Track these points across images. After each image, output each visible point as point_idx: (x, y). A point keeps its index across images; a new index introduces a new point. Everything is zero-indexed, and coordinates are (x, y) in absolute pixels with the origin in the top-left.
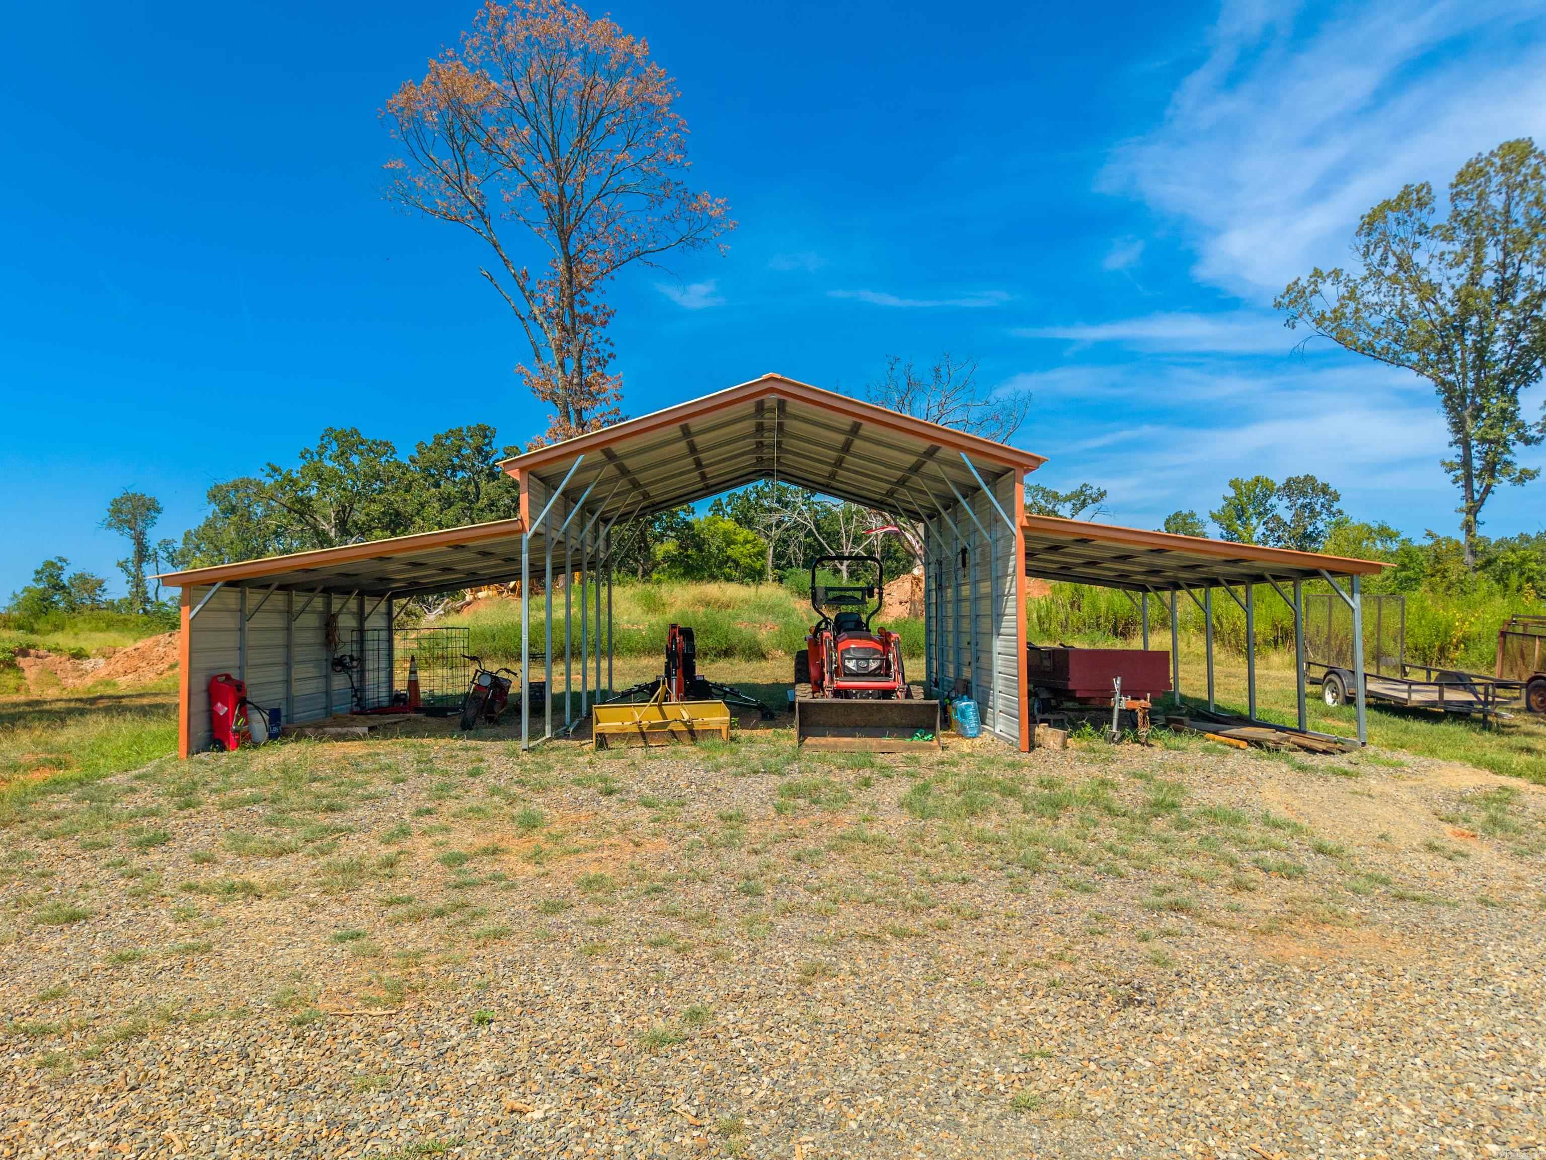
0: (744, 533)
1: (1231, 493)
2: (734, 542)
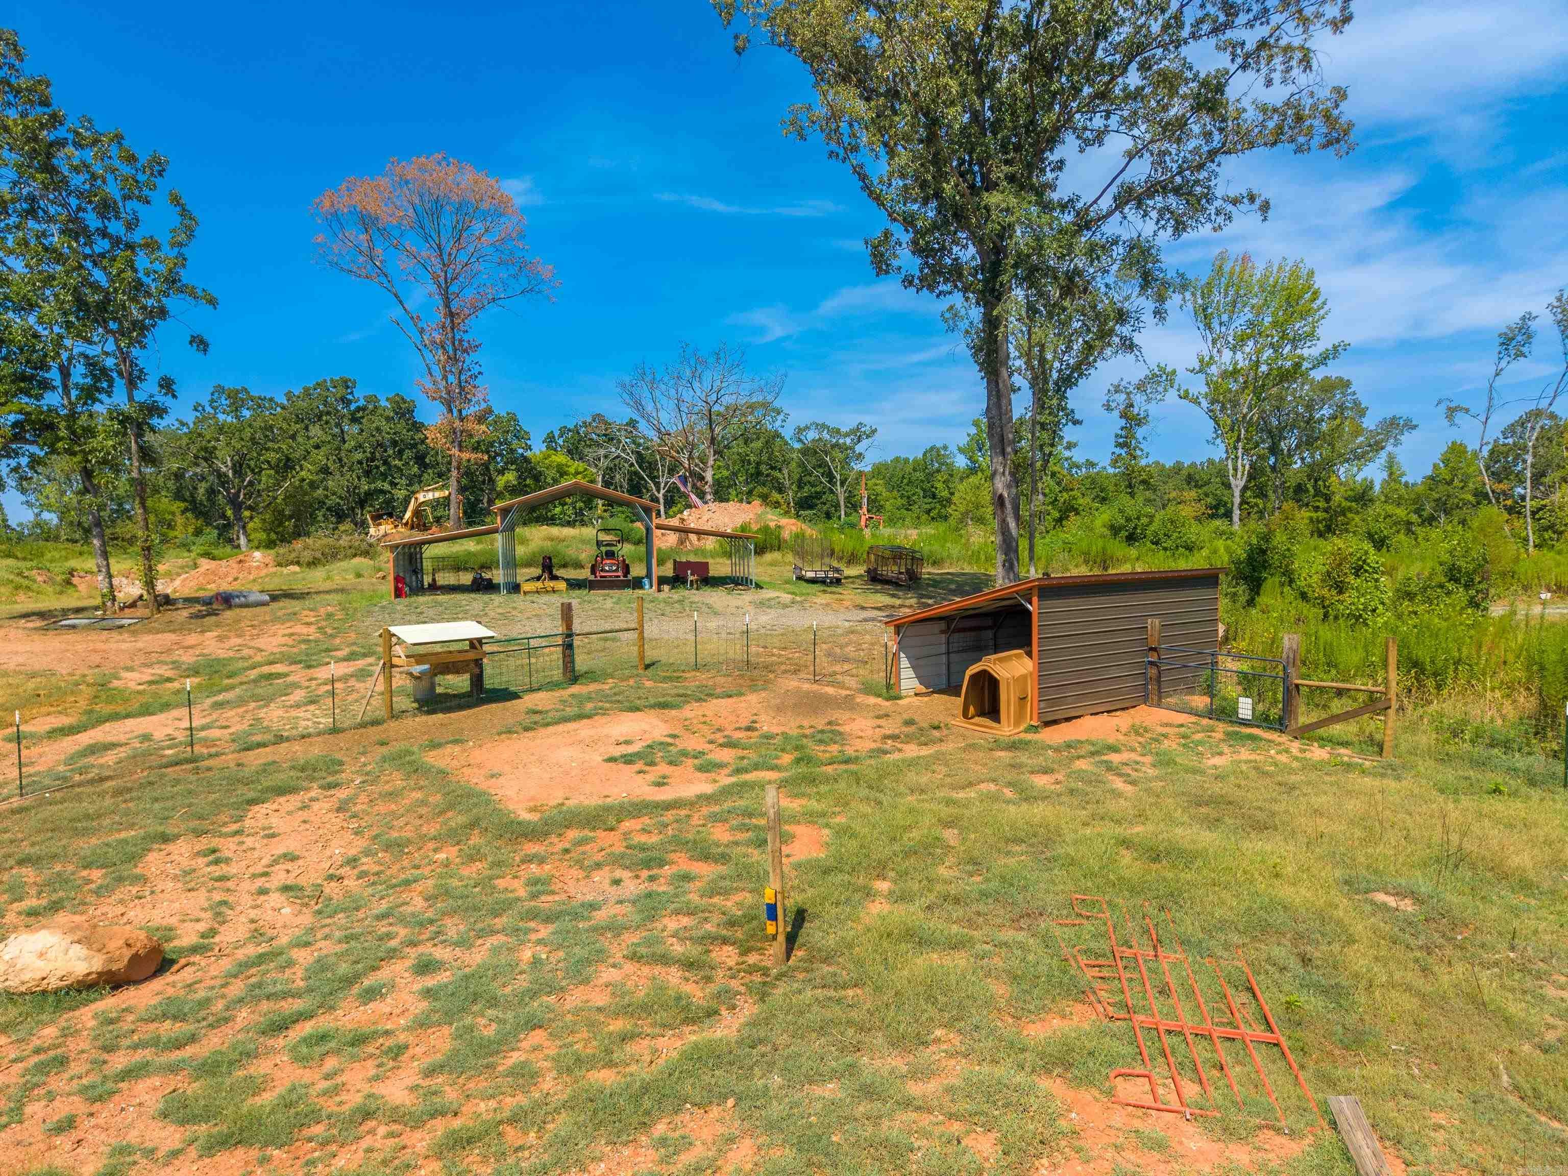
0: (575, 466)
2: (566, 473)
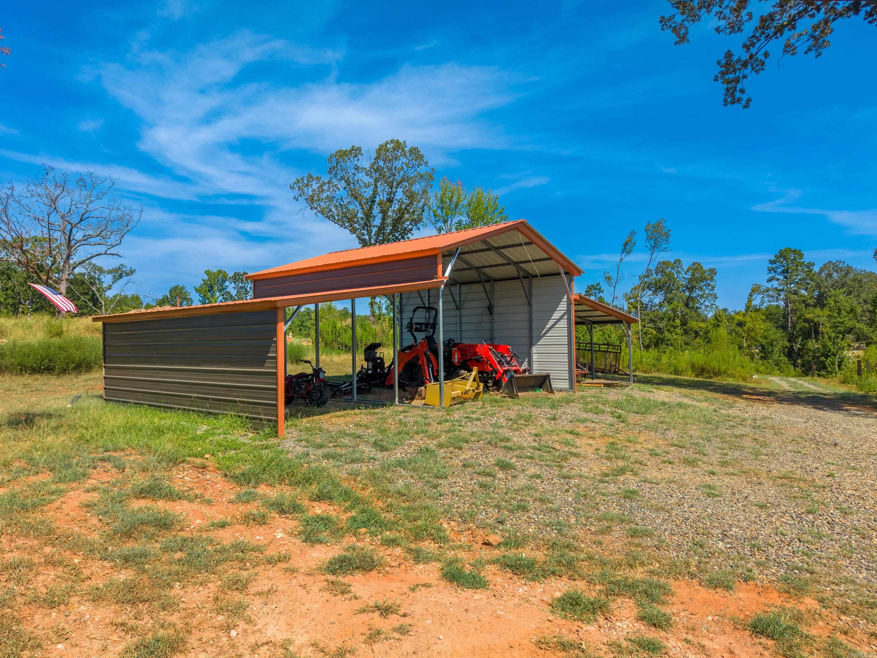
1: (206, 277)
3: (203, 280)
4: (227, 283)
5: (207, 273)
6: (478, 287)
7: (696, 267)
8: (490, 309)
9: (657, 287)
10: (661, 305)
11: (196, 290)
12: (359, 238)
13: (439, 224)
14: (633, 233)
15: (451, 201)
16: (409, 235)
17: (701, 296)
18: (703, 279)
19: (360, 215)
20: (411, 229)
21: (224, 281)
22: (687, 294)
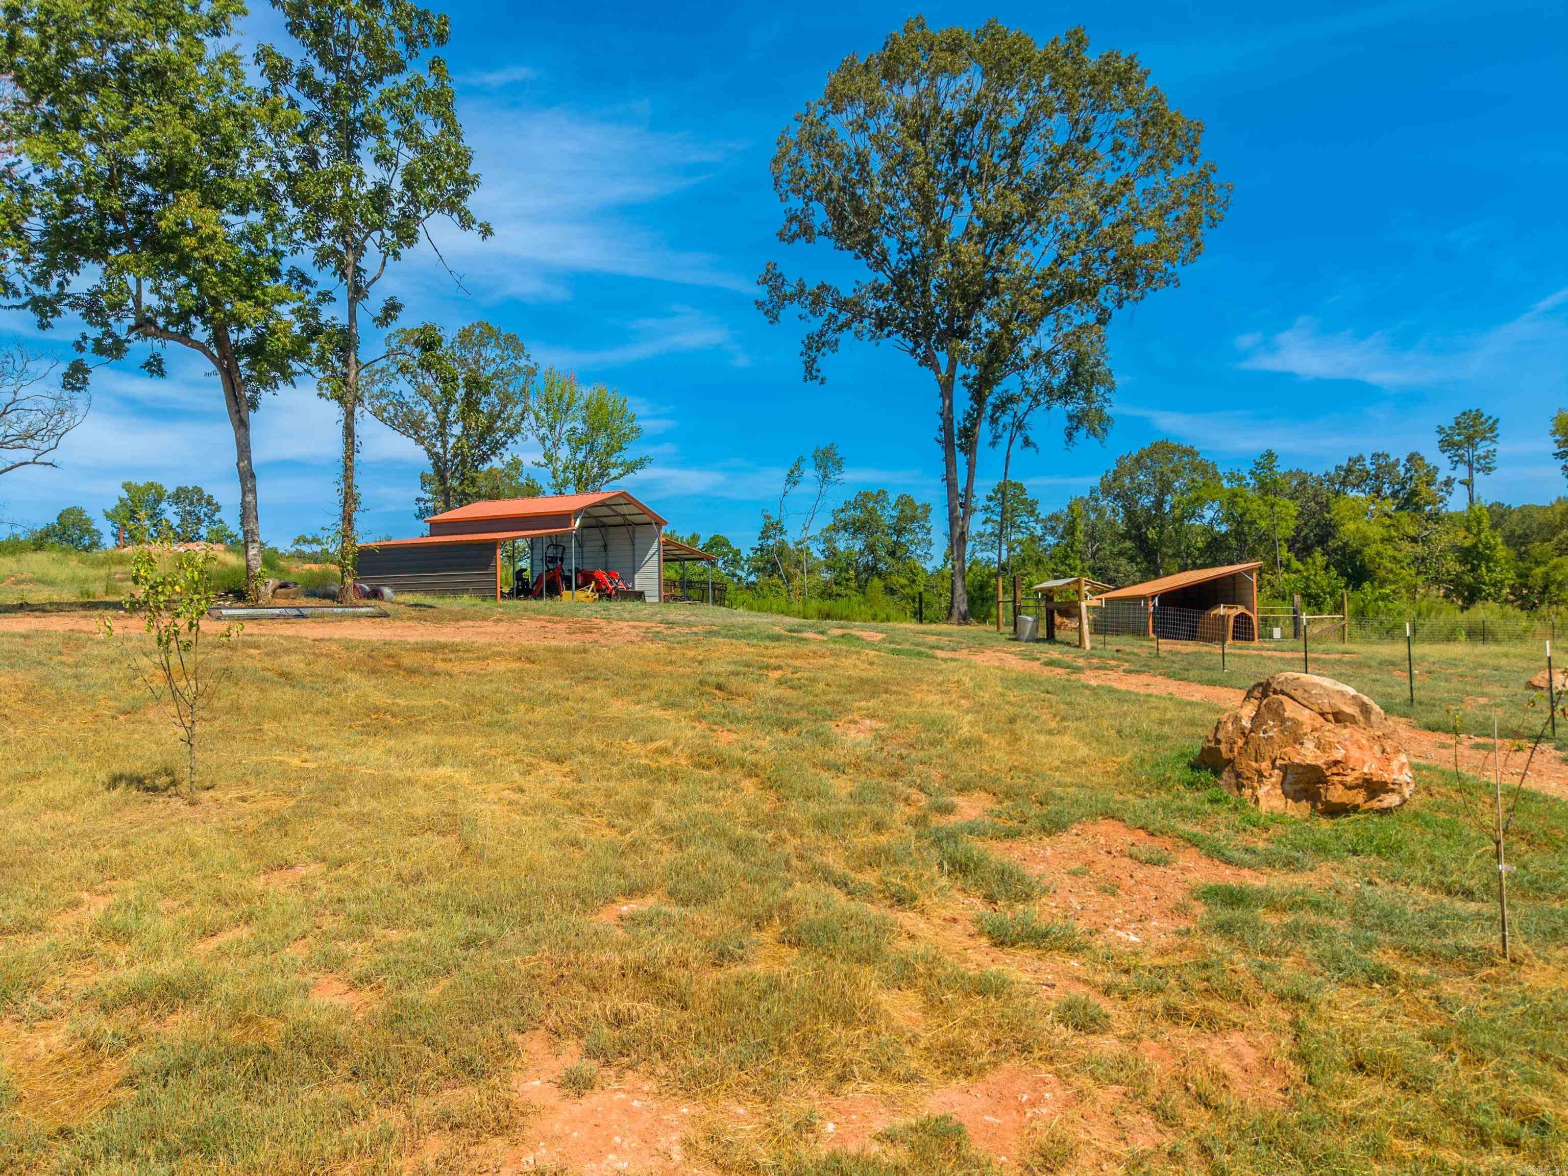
1: (125, 495)
3: (121, 500)
4: (164, 505)
5: (127, 487)
6: (596, 531)
7: (905, 502)
8: (605, 546)
9: (857, 528)
10: (861, 553)
11: (107, 515)
12: (428, 451)
13: (543, 431)
14: (801, 460)
15: (560, 398)
16: (503, 450)
17: (912, 542)
18: (913, 519)
19: (430, 419)
20: (505, 443)
21: (158, 501)
22: (895, 538)
